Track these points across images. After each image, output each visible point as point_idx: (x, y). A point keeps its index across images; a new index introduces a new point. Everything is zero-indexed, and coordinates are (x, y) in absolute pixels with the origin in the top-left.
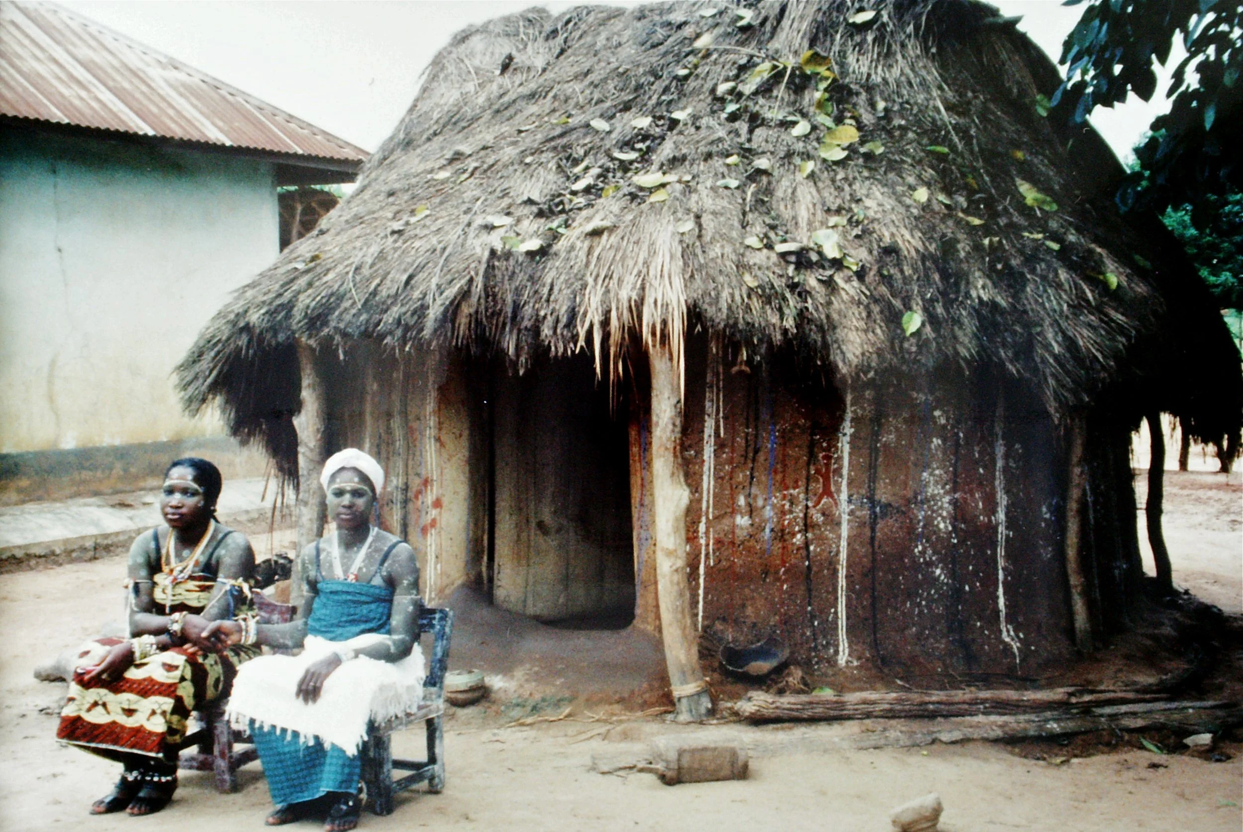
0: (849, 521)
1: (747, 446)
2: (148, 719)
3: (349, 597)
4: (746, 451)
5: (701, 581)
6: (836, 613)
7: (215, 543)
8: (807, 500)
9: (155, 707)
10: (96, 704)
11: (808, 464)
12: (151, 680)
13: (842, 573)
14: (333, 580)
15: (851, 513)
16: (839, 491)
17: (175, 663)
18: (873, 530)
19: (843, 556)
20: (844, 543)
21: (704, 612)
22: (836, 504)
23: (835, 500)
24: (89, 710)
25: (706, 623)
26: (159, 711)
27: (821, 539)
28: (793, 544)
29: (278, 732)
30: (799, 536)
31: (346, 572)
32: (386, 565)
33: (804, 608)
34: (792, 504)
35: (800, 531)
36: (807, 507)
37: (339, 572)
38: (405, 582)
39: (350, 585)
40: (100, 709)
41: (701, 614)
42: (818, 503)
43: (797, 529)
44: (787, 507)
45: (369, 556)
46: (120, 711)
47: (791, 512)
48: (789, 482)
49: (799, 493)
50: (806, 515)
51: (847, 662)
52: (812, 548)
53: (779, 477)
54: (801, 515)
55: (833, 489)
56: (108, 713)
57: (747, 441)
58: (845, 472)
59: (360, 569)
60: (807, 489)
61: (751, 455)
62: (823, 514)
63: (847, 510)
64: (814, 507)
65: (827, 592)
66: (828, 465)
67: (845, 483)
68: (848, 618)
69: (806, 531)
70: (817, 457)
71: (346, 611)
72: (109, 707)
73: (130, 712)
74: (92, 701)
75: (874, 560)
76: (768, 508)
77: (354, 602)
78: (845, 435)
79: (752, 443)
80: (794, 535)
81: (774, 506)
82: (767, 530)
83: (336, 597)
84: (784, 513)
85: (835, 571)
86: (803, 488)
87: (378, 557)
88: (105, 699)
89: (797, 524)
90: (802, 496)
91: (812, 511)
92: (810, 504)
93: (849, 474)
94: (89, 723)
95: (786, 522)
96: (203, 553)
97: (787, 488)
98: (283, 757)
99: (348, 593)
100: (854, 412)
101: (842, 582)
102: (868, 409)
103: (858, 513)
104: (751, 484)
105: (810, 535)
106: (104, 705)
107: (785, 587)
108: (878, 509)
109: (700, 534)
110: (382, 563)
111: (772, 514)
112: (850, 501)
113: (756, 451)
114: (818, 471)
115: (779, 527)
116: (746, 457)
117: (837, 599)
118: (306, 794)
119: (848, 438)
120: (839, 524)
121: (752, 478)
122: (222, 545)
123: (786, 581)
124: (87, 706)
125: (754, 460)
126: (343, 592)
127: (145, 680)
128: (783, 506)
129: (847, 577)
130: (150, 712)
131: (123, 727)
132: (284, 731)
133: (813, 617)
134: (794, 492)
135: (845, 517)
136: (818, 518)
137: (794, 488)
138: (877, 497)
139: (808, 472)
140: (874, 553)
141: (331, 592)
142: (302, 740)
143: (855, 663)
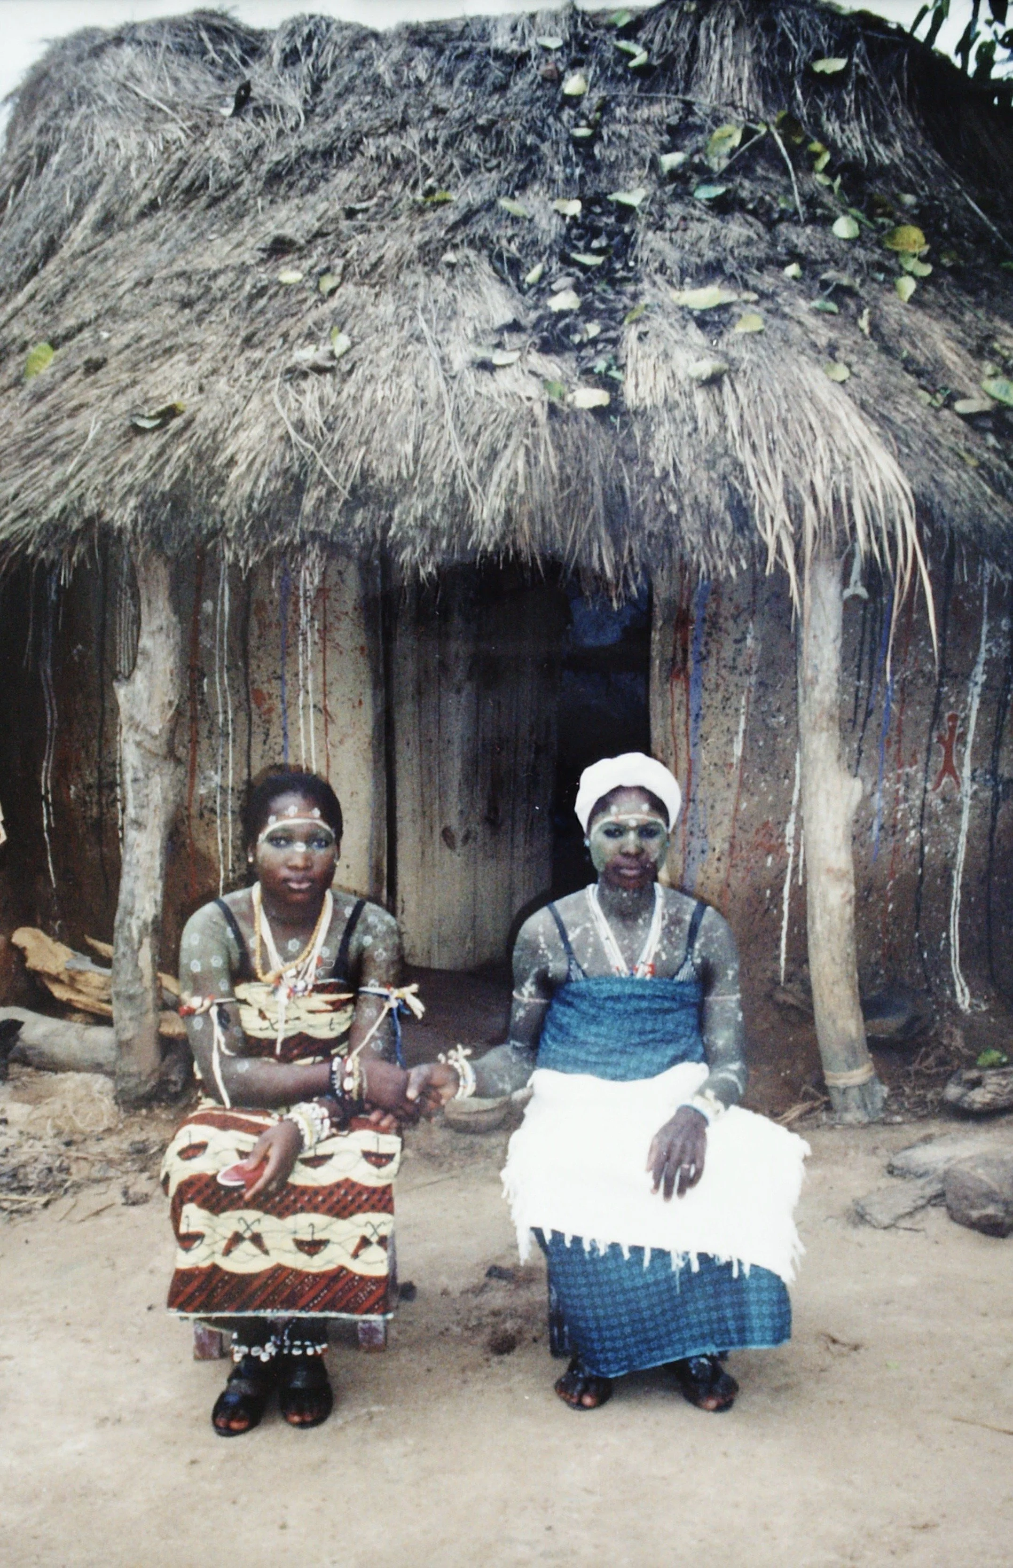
0: (972, 807)
1: (857, 707)
2: (355, 1255)
3: (644, 1004)
4: (855, 713)
5: (785, 908)
6: (948, 938)
7: (343, 927)
8: (926, 780)
9: (368, 1232)
10: (237, 1238)
11: (931, 728)
12: (348, 1185)
13: (957, 882)
14: (608, 977)
15: (975, 794)
16: (961, 765)
17: (384, 1150)
18: (994, 818)
19: (961, 857)
20: (963, 839)
21: (787, 953)
22: (958, 783)
23: (956, 777)
24: (227, 1252)
25: (792, 968)
26: (374, 1239)
27: (939, 835)
28: (905, 845)
29: (627, 1255)
30: (913, 833)
31: (631, 962)
32: (697, 946)
33: (910, 934)
34: (907, 787)
35: (914, 827)
36: (925, 791)
37: (617, 962)
38: (731, 973)
39: (642, 983)
40: (247, 1247)
41: (783, 956)
42: (938, 784)
43: (911, 823)
44: (901, 792)
45: (667, 933)
46: (292, 1246)
47: (906, 799)
48: (905, 755)
49: (917, 772)
50: (923, 804)
51: (971, 1006)
52: (926, 849)
53: (893, 749)
54: (918, 803)
55: (955, 762)
56: (266, 1252)
57: (857, 698)
58: (970, 738)
59: (657, 955)
60: (927, 764)
61: (861, 718)
62: (944, 800)
63: (970, 792)
64: (934, 789)
65: (938, 910)
66: (952, 730)
67: (968, 752)
68: (961, 945)
69: (921, 825)
70: (941, 718)
71: (638, 1026)
72: (268, 1242)
73: (312, 1247)
74: (229, 1234)
75: (991, 860)
76: (877, 795)
77: (652, 1012)
78: (976, 684)
79: (863, 703)
80: (906, 832)
81: (884, 792)
82: (875, 828)
83: (619, 1006)
84: (897, 801)
85: (949, 880)
86: (921, 765)
87: (682, 932)
88: (256, 1228)
89: (912, 816)
90: (920, 775)
91: (931, 796)
92: (929, 786)
93: (974, 741)
94: (233, 1275)
95: (899, 815)
96: (326, 943)
97: (901, 766)
98: (632, 1295)
99: (642, 997)
100: (989, 651)
101: (957, 894)
102: (1004, 645)
103: (982, 795)
104: (858, 762)
105: (925, 831)
106: (257, 1239)
107: (891, 906)
108: (1000, 788)
109: (787, 840)
110: (690, 944)
111: (882, 803)
112: (973, 779)
113: (869, 713)
114: (940, 739)
115: (891, 822)
116: (854, 722)
117: (948, 918)
118: (668, 1351)
119: (977, 690)
120: (960, 812)
121: (860, 752)
122: (359, 927)
123: (891, 900)
124: (223, 1244)
125: (864, 726)
126: (631, 996)
127: (338, 1185)
128: (897, 791)
129: (963, 886)
130: (357, 1241)
131: (299, 1275)
132: (637, 1251)
133: (921, 946)
134: (911, 770)
135: (967, 802)
136: (937, 805)
137: (911, 766)
138: (1000, 772)
139: (930, 739)
140: (991, 850)
141: (610, 998)
142: (677, 1264)
143: (984, 1008)
